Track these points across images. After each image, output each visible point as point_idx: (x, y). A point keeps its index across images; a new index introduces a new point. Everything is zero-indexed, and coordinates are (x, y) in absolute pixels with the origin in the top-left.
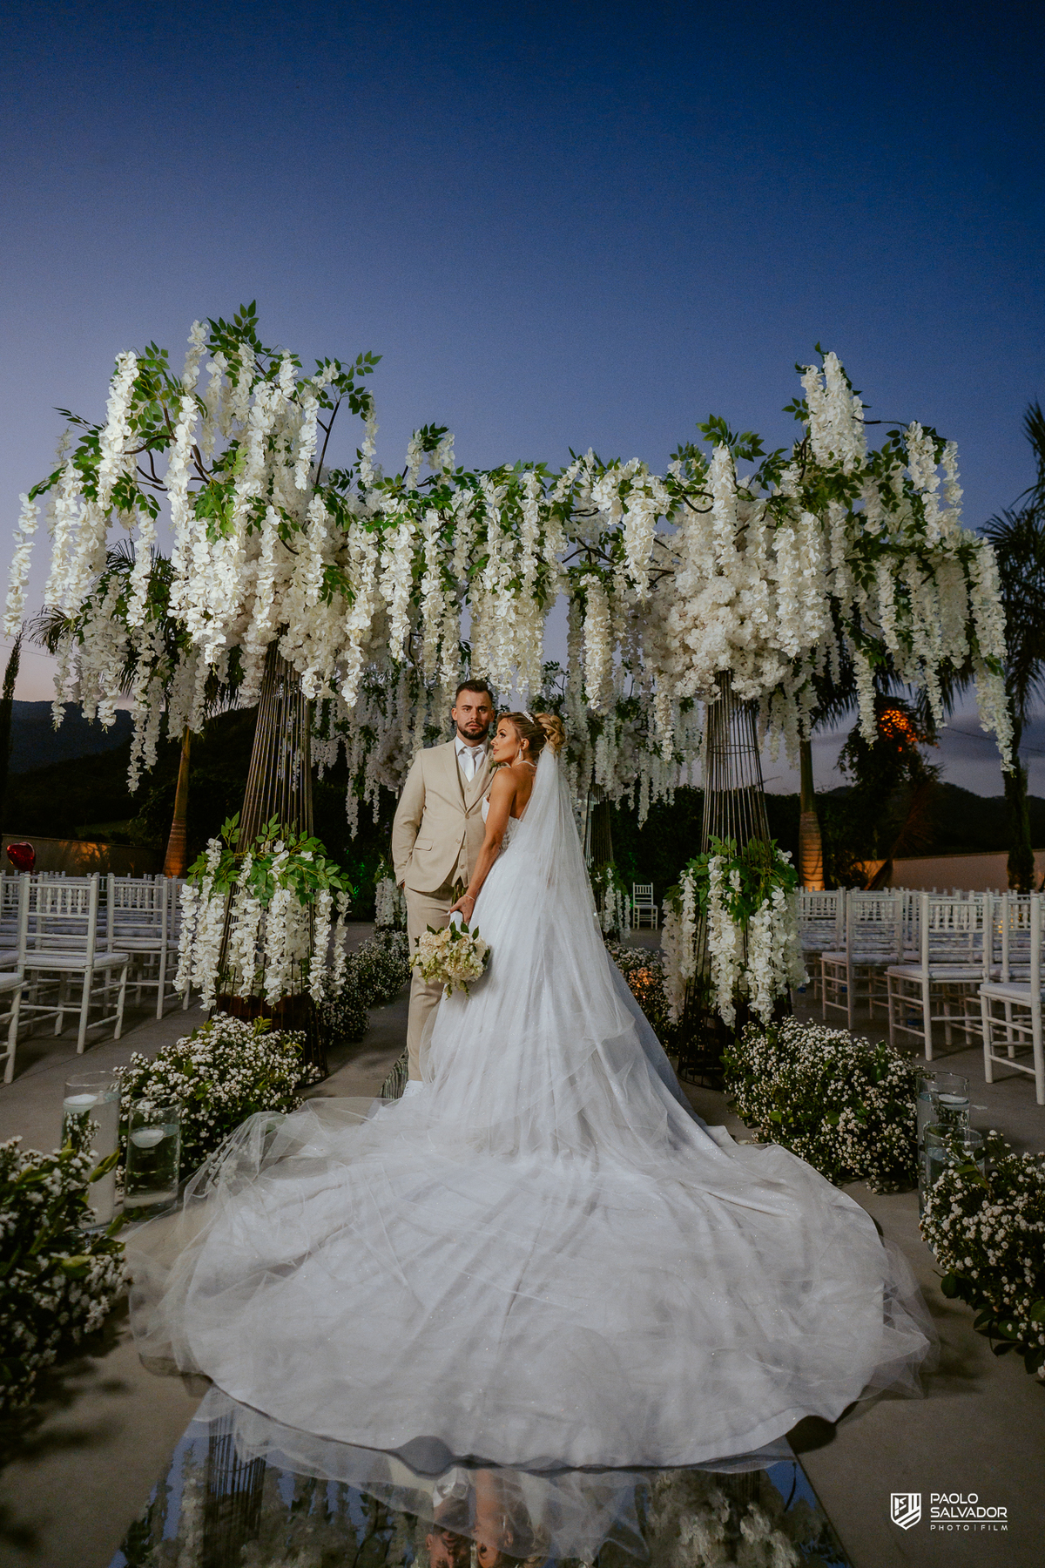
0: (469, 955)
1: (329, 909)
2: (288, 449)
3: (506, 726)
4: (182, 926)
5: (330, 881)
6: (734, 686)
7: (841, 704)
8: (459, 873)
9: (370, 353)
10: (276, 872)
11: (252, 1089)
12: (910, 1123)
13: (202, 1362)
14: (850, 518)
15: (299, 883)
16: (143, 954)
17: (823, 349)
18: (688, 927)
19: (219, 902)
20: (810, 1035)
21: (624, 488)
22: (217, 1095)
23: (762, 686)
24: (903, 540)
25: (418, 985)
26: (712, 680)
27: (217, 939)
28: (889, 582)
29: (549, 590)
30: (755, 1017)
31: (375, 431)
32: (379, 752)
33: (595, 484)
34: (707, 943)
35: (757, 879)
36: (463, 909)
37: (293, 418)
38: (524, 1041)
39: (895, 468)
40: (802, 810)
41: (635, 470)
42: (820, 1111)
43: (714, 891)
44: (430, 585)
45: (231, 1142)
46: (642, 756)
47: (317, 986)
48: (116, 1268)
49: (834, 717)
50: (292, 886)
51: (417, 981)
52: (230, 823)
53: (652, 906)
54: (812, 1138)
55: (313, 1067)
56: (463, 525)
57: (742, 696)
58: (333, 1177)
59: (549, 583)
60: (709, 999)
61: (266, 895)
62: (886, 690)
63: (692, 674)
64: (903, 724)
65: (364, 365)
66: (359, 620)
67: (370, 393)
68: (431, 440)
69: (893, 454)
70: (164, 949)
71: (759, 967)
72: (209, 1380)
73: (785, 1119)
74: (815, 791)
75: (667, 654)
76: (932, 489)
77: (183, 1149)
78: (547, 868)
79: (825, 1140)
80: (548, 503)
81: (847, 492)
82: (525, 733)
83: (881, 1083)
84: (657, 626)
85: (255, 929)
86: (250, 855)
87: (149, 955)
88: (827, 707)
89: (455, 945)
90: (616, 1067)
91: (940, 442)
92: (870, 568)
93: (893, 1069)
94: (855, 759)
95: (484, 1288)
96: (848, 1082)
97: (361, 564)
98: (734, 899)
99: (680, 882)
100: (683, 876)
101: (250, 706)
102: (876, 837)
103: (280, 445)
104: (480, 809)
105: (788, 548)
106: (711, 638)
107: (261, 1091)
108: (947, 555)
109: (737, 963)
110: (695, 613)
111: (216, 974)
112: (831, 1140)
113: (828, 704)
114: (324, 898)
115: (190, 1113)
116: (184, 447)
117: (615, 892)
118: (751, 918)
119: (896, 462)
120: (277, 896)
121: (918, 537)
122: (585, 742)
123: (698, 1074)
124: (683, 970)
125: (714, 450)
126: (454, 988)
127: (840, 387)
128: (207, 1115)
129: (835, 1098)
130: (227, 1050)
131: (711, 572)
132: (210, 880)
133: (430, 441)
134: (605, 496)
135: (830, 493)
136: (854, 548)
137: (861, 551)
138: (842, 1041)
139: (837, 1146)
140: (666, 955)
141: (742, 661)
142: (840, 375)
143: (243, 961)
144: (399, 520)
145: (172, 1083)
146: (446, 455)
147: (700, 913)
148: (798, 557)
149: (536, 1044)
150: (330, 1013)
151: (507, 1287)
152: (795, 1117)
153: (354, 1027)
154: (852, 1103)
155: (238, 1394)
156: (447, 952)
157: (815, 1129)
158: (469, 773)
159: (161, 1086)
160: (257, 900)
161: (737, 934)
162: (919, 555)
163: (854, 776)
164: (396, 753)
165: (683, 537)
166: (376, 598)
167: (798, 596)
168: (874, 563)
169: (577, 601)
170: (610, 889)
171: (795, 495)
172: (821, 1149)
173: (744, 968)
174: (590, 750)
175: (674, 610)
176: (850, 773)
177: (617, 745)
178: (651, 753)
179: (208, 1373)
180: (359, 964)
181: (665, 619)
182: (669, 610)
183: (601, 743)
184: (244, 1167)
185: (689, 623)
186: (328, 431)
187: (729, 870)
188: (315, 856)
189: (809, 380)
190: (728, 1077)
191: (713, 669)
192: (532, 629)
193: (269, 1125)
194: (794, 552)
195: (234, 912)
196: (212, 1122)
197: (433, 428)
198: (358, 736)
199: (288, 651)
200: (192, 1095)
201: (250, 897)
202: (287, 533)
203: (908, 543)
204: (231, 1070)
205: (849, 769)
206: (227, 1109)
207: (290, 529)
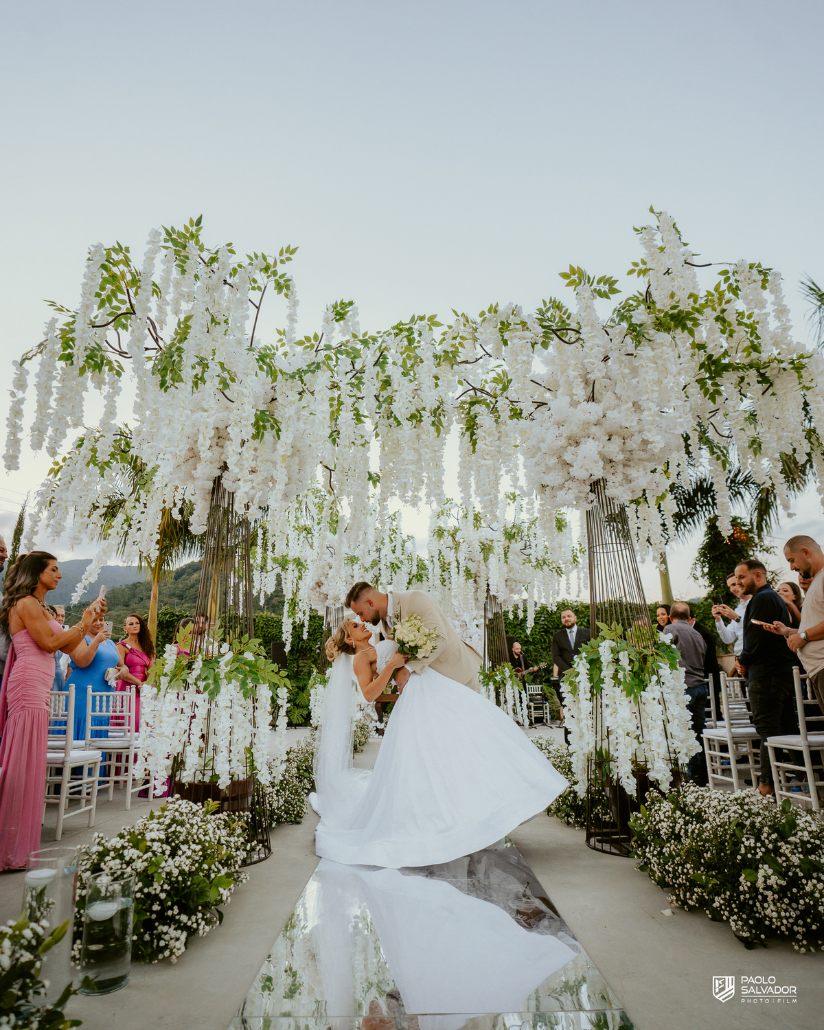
1: (270, 701)
2: (226, 323)
5: (270, 677)
6: (608, 492)
9: (289, 247)
10: (223, 668)
11: (201, 864)
14: (694, 345)
15: (242, 679)
17: (656, 210)
18: (586, 706)
20: (713, 796)
21: (504, 327)
22: (167, 869)
23: (632, 491)
24: (739, 358)
26: (588, 489)
28: (734, 393)
29: (444, 421)
30: (655, 785)
32: (308, 578)
34: (603, 719)
35: (643, 659)
39: (728, 302)
41: (511, 312)
42: (738, 869)
43: (607, 672)
44: (345, 416)
46: (529, 570)
50: (236, 682)
53: (544, 703)
54: (732, 896)
55: (257, 844)
56: (371, 371)
57: (615, 501)
59: (444, 415)
60: (610, 771)
61: (214, 690)
63: (570, 485)
64: (743, 538)
65: (285, 255)
67: (290, 278)
68: (340, 312)
69: (724, 291)
75: (547, 469)
77: (136, 921)
80: (439, 353)
81: (689, 324)
83: (792, 839)
85: (203, 720)
91: (765, 273)
92: (716, 385)
93: (802, 825)
96: (758, 839)
97: (285, 406)
98: (625, 677)
101: (199, 533)
106: (585, 452)
108: (782, 366)
109: (633, 736)
112: (750, 899)
114: (264, 692)
115: (144, 887)
117: (513, 688)
118: (642, 693)
120: (223, 690)
121: (754, 355)
122: (479, 562)
123: (607, 842)
127: (674, 239)
128: (159, 889)
129: (749, 856)
130: (179, 828)
131: (579, 396)
132: (167, 679)
133: (340, 314)
134: (488, 335)
135: (676, 326)
136: (700, 369)
137: (706, 372)
139: (758, 904)
141: (612, 471)
142: (673, 230)
144: (318, 367)
145: (127, 859)
146: (354, 324)
147: (595, 692)
150: (272, 797)
153: (294, 810)
154: (767, 860)
159: (118, 861)
160: (207, 696)
161: (630, 709)
162: (758, 371)
168: (719, 380)
170: (508, 686)
171: (647, 321)
172: (742, 908)
173: (640, 740)
174: (484, 567)
175: (551, 431)
176: (702, 581)
177: (506, 562)
178: (535, 568)
185: (564, 442)
186: (258, 308)
187: (618, 653)
188: (256, 656)
190: (636, 843)
191: (589, 480)
192: (432, 452)
196: (163, 896)
197: (342, 303)
198: (291, 566)
199: (230, 483)
200: (146, 869)
201: (198, 692)
202: (226, 386)
203: (747, 361)
204: (182, 846)
205: (700, 578)
206: (177, 882)
207: (228, 381)
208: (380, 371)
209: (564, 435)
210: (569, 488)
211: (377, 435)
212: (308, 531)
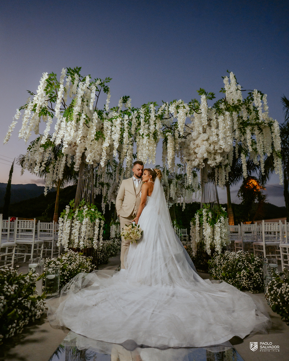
0: (137, 232)
1: (99, 224)
2: (87, 101)
3: (146, 172)
4: (59, 229)
5: (99, 216)
6: (208, 163)
7: (238, 178)
8: (135, 212)
9: (109, 78)
10: (84, 213)
11: (78, 268)
12: (261, 274)
13: (67, 325)
14: (239, 117)
15: (90, 217)
16: (47, 242)
17: (229, 71)
18: (198, 228)
19: (69, 222)
21: (178, 107)
22: (69, 268)
23: (216, 163)
24: (253, 122)
25: (123, 243)
26: (202, 161)
27: (69, 232)
28: (249, 133)
29: (157, 137)
30: (216, 252)
31: (110, 97)
32: (111, 190)
33: (170, 106)
34: (203, 232)
35: (216, 215)
36: (135, 221)
37: (88, 93)
38: (153, 254)
39: (250, 103)
40: (228, 208)
41: (180, 103)
42: (236, 272)
43: (205, 218)
44: (126, 135)
45: (73, 280)
46: (184, 190)
47: (95, 245)
48: (43, 305)
49: (236, 182)
50: (89, 217)
51: (123, 242)
52: (72, 202)
53: (187, 235)
54: (234, 279)
55: (95, 266)
56: (134, 120)
57: (211, 166)
58: (101, 290)
59: (158, 135)
60: (204, 248)
61: (82, 220)
62: (250, 174)
63: (197, 160)
64: (255, 183)
65: (107, 80)
66: (106, 144)
67: (109, 87)
68: (125, 100)
69: (250, 99)
70: (53, 240)
71: (217, 238)
72: (70, 330)
73: (226, 275)
74: (232, 202)
75: (190, 155)
76: (260, 106)
77: (60, 281)
78: (158, 209)
79: (237, 280)
80: (157, 115)
81: (238, 110)
82: (151, 174)
83: (253, 263)
84: (187, 148)
85: (79, 229)
86: (77, 209)
87: (49, 242)
88: (234, 179)
89: (133, 229)
90: (178, 262)
91: (262, 94)
92: (245, 130)
93: (256, 260)
94: (242, 194)
95: (144, 312)
97: (107, 130)
98: (210, 220)
99: (195, 216)
101: (77, 171)
102: (249, 215)
103: (85, 100)
104: (139, 196)
105: (222, 121)
106: (202, 149)
107: (81, 269)
108: (265, 125)
109: (211, 238)
110: (197, 143)
111: (68, 241)
112: (239, 280)
113: (234, 178)
114: (97, 221)
115: (62, 272)
116: (60, 97)
118: (215, 225)
119: (251, 101)
120: (84, 220)
121: (257, 121)
122: (167, 186)
124: (196, 240)
125: (201, 96)
126: (133, 241)
127: (234, 81)
128: (67, 273)
129: (240, 267)
130: (72, 258)
131: (201, 131)
132: (66, 216)
134: (173, 110)
135: (233, 110)
136: (240, 125)
137: (242, 125)
138: (241, 253)
139: (241, 281)
140: (191, 237)
141: (210, 156)
142: (234, 78)
143: (75, 238)
144: (117, 117)
146: (129, 104)
147: (201, 225)
148: (225, 123)
149: (156, 255)
151: (151, 311)
152: (229, 275)
154: (245, 268)
155: (78, 332)
156: (131, 231)
157: (234, 277)
158: (137, 185)
160: (79, 221)
161: (211, 230)
162: (258, 125)
163: (242, 198)
164: (115, 190)
165: (193, 124)
166: (111, 138)
167: (225, 133)
168: (246, 128)
169: (165, 143)
171: (223, 108)
172: (236, 282)
173: (213, 239)
174: (169, 188)
175: (191, 142)
176: (241, 198)
177: (176, 187)
179: (69, 328)
180: (106, 245)
181: (189, 145)
182: (190, 143)
183: (172, 186)
184: (76, 287)
185: (195, 146)
186: (98, 97)
187: (208, 213)
188: (95, 210)
189: (226, 80)
190: (210, 268)
191: (203, 158)
192: (153, 147)
193: (83, 276)
194: (223, 122)
195: (73, 225)
196: (68, 275)
197: (126, 97)
198: (105, 186)
200: (63, 267)
201: (77, 220)
202: (87, 122)
203: (255, 123)
204: (73, 263)
205: (240, 196)
206: (72, 272)
207: (88, 121)
208: (137, 120)
211: (136, 141)
212: (111, 174)
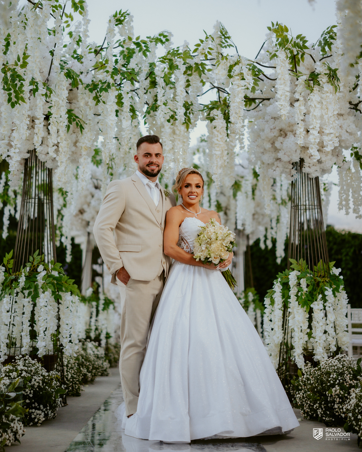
18: (278, 313)
43: (293, 291)
50: (49, 290)
52: (8, 256)
60: (291, 355)
61: (35, 296)
85: (29, 315)
98: (303, 295)
99: (274, 287)
100: (275, 283)
109: (306, 333)
111: (7, 341)
118: (312, 305)
122: (230, 197)
124: (276, 339)
133: (119, 20)
143: (23, 334)
147: (285, 306)
160: (30, 299)
161: (305, 316)
173: (310, 335)
174: (233, 202)
178: (279, 205)
183: (240, 196)
187: (301, 279)
197: (121, 13)
199: (43, 156)
201: (25, 297)
209: (277, 128)
210: (277, 166)
211: (145, 123)
